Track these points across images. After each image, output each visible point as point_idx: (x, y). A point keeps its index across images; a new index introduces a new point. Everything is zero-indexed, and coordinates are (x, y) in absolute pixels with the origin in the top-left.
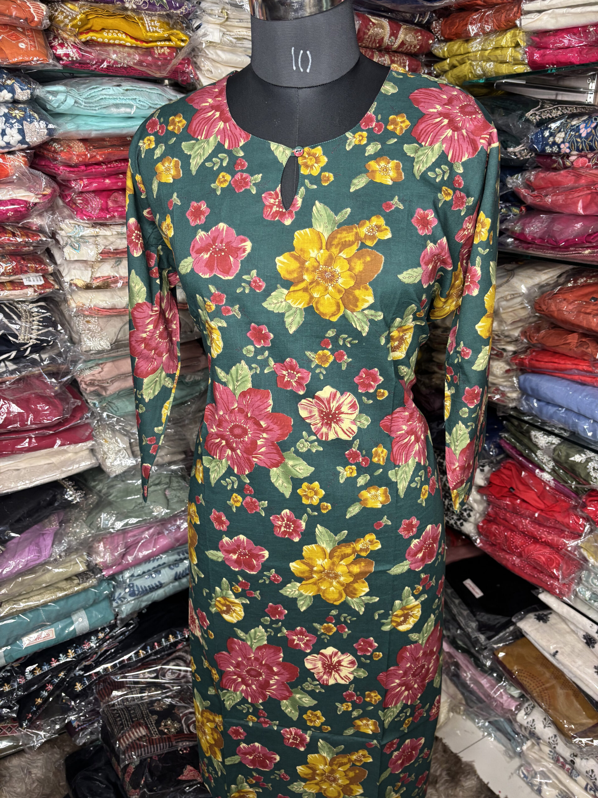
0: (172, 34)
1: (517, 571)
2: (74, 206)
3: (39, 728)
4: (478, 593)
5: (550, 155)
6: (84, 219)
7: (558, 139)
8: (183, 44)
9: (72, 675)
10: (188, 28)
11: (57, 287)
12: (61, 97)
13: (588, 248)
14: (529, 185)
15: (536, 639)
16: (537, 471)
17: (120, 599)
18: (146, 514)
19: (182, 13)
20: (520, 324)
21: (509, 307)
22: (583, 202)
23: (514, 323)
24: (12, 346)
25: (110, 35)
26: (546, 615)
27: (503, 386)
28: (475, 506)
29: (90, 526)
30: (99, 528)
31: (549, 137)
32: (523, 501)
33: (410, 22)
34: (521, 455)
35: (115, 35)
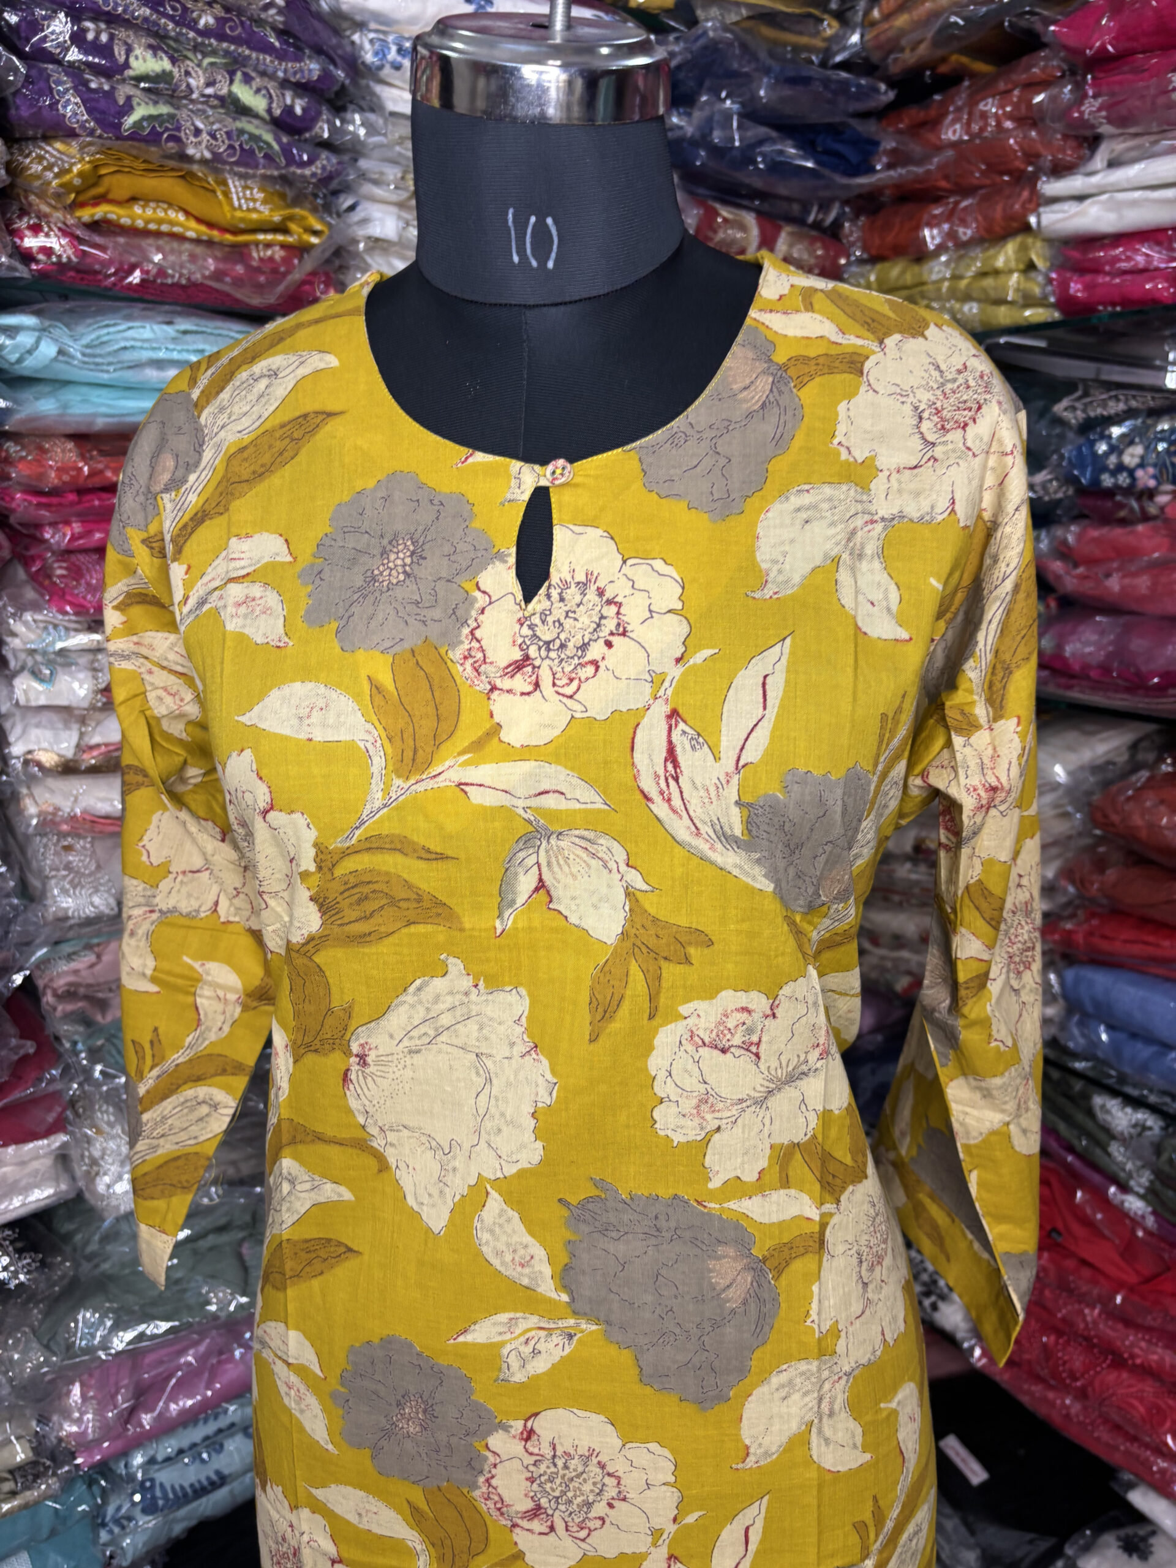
0: (291, 218)
1: (1072, 1433)
2: (47, 582)
4: (976, 1473)
5: (1110, 493)
6: (66, 613)
7: (1129, 460)
8: (314, 240)
10: (327, 208)
12: (25, 339)
14: (1063, 553)
16: (1112, 1190)
17: (117, 1522)
18: (190, 1309)
19: (314, 175)
25: (149, 212)
26: (1144, 1539)
29: (48, 1345)
30: (70, 1346)
31: (1107, 454)
32: (1084, 1262)
33: (799, 221)
34: (1071, 1149)
35: (162, 214)
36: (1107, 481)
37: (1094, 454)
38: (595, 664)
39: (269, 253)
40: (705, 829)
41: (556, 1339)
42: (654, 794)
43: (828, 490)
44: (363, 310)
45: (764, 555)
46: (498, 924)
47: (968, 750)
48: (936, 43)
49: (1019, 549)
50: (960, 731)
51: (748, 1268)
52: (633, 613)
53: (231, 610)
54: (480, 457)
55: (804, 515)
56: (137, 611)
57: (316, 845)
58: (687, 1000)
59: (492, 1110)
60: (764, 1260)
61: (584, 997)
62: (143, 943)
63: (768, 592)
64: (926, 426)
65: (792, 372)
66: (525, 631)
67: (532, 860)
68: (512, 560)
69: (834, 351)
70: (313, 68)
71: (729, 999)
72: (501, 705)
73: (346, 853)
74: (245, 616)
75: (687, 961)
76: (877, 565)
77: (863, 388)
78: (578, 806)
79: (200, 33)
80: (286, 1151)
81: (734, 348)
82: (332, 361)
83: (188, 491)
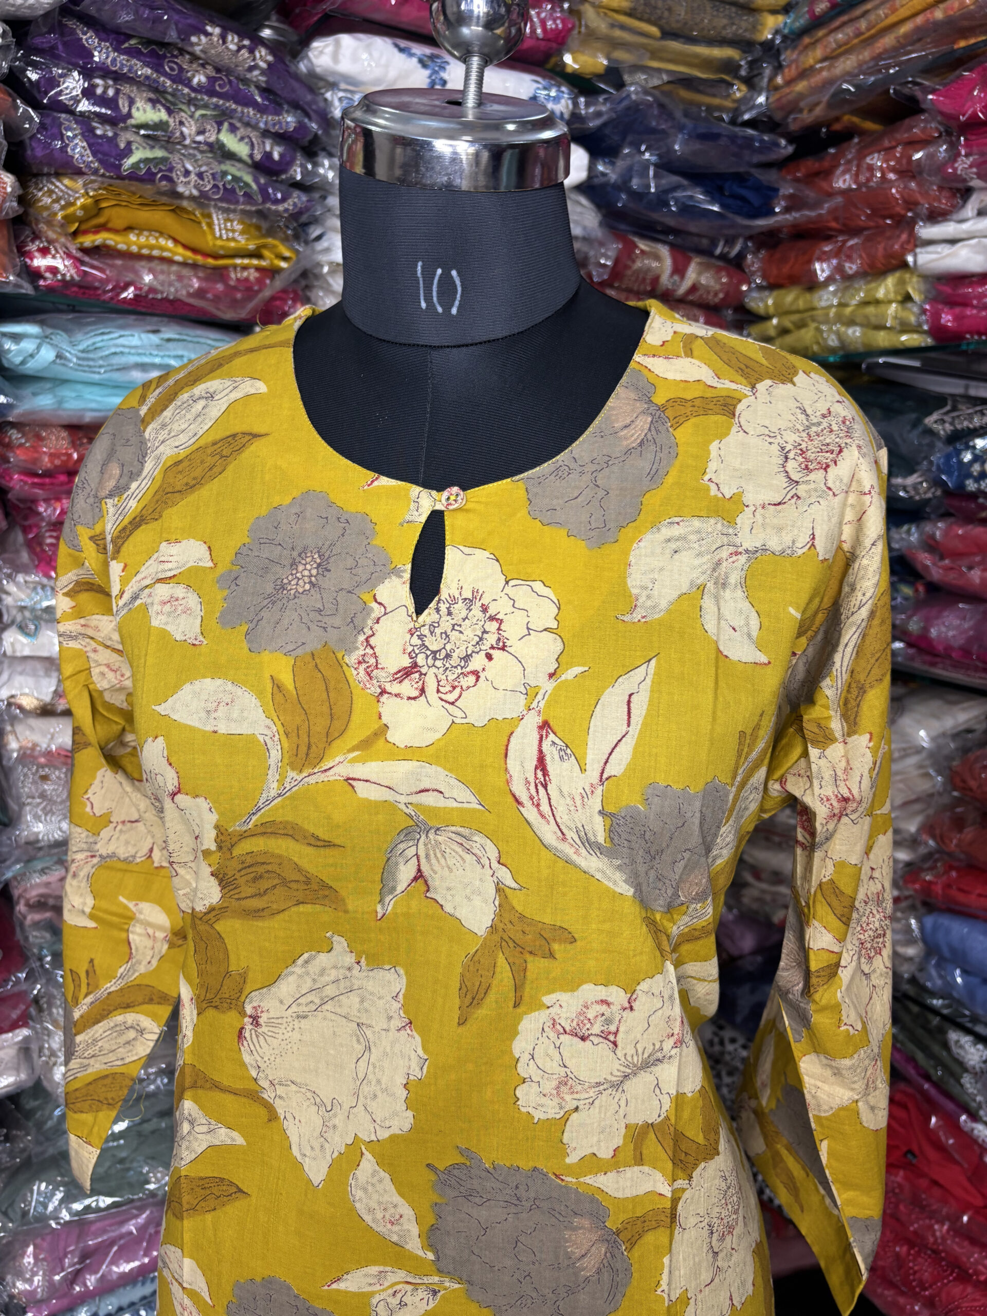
0: (264, 246)
2: (38, 549)
5: (973, 496)
8: (284, 265)
10: (297, 237)
12: (28, 346)
14: (931, 546)
16: (964, 1117)
18: (131, 1185)
19: (286, 210)
21: (898, 773)
23: (907, 803)
25: (143, 240)
30: (25, 1214)
31: (971, 463)
32: (935, 1183)
33: (707, 253)
34: (927, 1077)
35: (153, 241)
36: (971, 486)
37: (960, 462)
38: (476, 674)
39: (245, 274)
40: (570, 834)
41: (421, 1294)
42: (524, 798)
43: (696, 523)
44: (292, 342)
45: (635, 581)
46: (379, 908)
47: (823, 762)
48: (830, 105)
49: (874, 580)
50: (816, 743)
51: (602, 1240)
52: (513, 629)
53: (157, 607)
54: (384, 481)
55: (673, 546)
56: (85, 597)
57: (217, 827)
58: (551, 992)
59: (370, 1076)
60: (618, 1233)
61: (455, 984)
62: (83, 884)
63: (637, 616)
64: (791, 465)
65: (670, 413)
66: (415, 641)
67: (412, 851)
68: (407, 576)
69: (709, 394)
70: (290, 120)
71: (590, 992)
72: (388, 707)
73: (243, 836)
74: (169, 614)
75: (552, 955)
76: (739, 593)
77: (735, 429)
78: (455, 805)
79: (193, 89)
80: (188, 1094)
81: (618, 389)
82: (261, 387)
83: (129, 498)
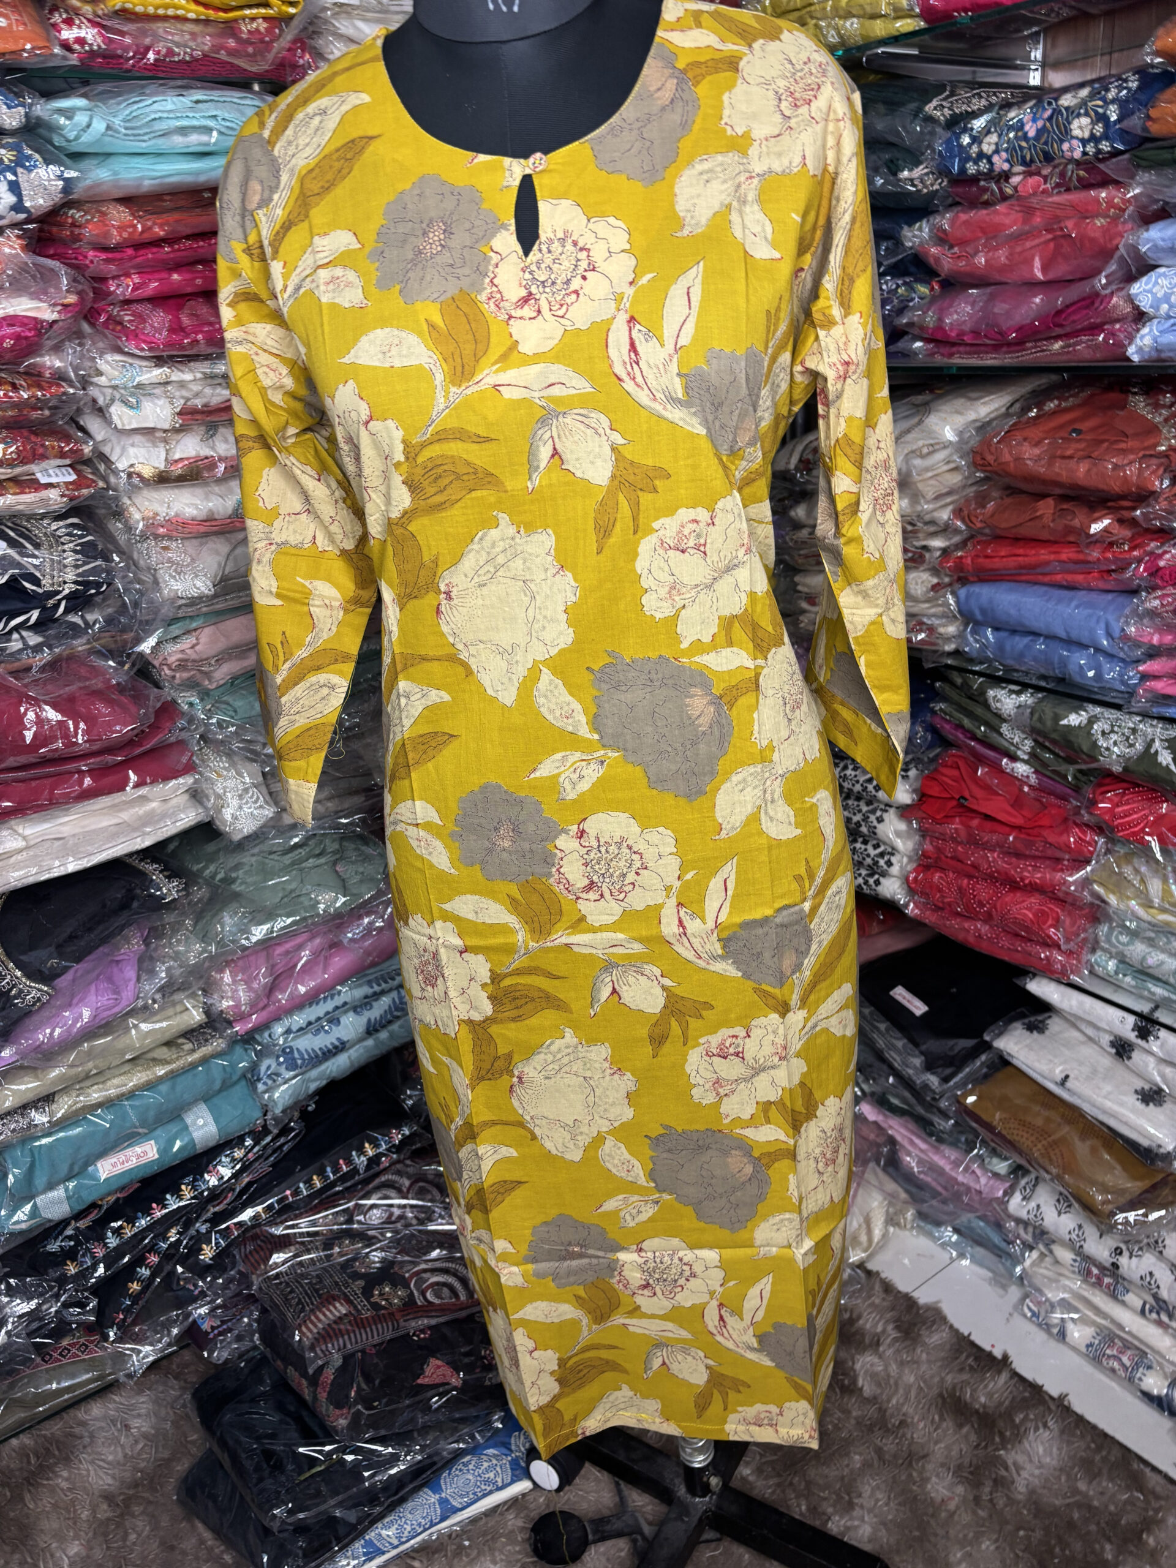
1: (985, 948)
2: (119, 328)
3: (139, 1339)
4: (918, 1008)
5: (975, 179)
6: (142, 350)
7: (987, 148)
8: (292, 10)
9: (192, 1232)
11: (101, 484)
12: (81, 118)
13: (1057, 338)
14: (942, 238)
15: (1029, 1063)
16: (1005, 761)
17: (269, 1076)
20: (949, 500)
21: (927, 469)
22: (1041, 259)
23: (938, 498)
24: (29, 600)
26: (1042, 1022)
27: (929, 616)
28: (899, 844)
29: (204, 938)
31: (970, 145)
32: (986, 817)
34: (974, 737)
36: (971, 168)
37: (960, 146)
38: (576, 292)
39: (254, 25)
40: (659, 395)
41: (593, 766)
42: (624, 376)
43: (720, 158)
44: (381, 56)
45: (681, 206)
46: (529, 484)
47: (829, 339)
49: (852, 189)
50: (822, 327)
52: (598, 254)
53: (322, 288)
54: (482, 158)
55: (705, 177)
56: (243, 306)
57: (404, 441)
58: (657, 519)
59: (538, 617)
60: (721, 697)
61: (591, 524)
62: (267, 568)
63: (686, 232)
64: (784, 105)
65: (690, 75)
66: (527, 276)
67: (548, 434)
68: (513, 228)
69: (718, 56)
71: (684, 514)
72: (517, 329)
73: (424, 446)
74: (334, 291)
75: (655, 490)
76: (756, 207)
77: (740, 81)
78: (575, 392)
80: (400, 676)
81: (649, 60)
82: (365, 98)
83: (275, 207)
